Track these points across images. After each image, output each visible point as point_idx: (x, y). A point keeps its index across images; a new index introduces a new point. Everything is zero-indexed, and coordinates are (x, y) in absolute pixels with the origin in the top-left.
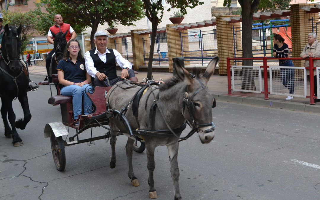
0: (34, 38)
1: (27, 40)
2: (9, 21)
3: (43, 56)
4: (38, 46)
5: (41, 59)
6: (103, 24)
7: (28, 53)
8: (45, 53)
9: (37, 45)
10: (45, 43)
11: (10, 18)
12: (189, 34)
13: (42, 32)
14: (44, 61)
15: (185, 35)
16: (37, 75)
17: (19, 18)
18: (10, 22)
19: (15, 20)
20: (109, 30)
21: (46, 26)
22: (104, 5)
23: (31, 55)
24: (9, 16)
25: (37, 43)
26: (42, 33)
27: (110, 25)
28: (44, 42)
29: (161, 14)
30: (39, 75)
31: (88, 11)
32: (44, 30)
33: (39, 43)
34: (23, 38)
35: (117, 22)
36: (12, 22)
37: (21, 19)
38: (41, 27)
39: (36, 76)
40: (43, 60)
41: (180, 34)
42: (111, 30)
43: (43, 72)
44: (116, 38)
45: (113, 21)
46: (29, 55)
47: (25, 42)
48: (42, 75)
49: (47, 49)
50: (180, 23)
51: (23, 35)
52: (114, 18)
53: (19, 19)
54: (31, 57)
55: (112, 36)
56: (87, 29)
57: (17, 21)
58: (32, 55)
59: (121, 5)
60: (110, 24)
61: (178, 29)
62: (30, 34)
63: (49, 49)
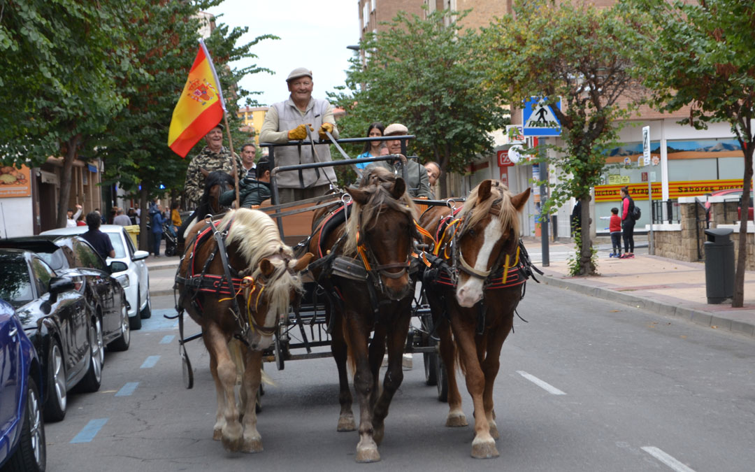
0: (648, 128)
1: (610, 137)
2: (534, 46)
3: (683, 210)
4: (674, 163)
5: (676, 227)
7: (626, 192)
8: (691, 200)
9: (669, 159)
10: (706, 150)
11: (541, 31)
13: (659, 96)
14: (684, 233)
16: (633, 301)
17: (579, 34)
18: (542, 50)
19: (561, 39)
21: (677, 62)
23: (637, 204)
24: (536, 20)
25: (670, 150)
26: (661, 100)
28: (703, 145)
30: (640, 302)
32: (669, 84)
33: (678, 151)
34: (595, 126)
36: (548, 49)
37: (589, 35)
38: (657, 70)
39: (625, 306)
40: (683, 229)
43: (665, 287)
46: (631, 206)
47: (600, 146)
48: (653, 303)
49: (714, 178)
51: (595, 109)
53: (576, 38)
54: (638, 216)
57: (571, 46)
58: (643, 206)
62: (623, 107)
63: (722, 178)
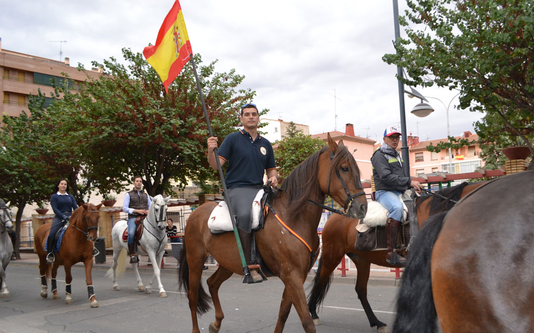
6: (31, 204)
12: (121, 217)
15: (117, 217)
20: (37, 211)
22: (33, 186)
27: (39, 206)
29: (88, 198)
31: (16, 190)
35: (47, 203)
41: (112, 217)
42: (40, 210)
44: (46, 219)
45: (43, 201)
50: (112, 206)
52: (43, 198)
55: (41, 217)
56: (12, 209)
59: (51, 186)
60: (39, 204)
61: (109, 212)
